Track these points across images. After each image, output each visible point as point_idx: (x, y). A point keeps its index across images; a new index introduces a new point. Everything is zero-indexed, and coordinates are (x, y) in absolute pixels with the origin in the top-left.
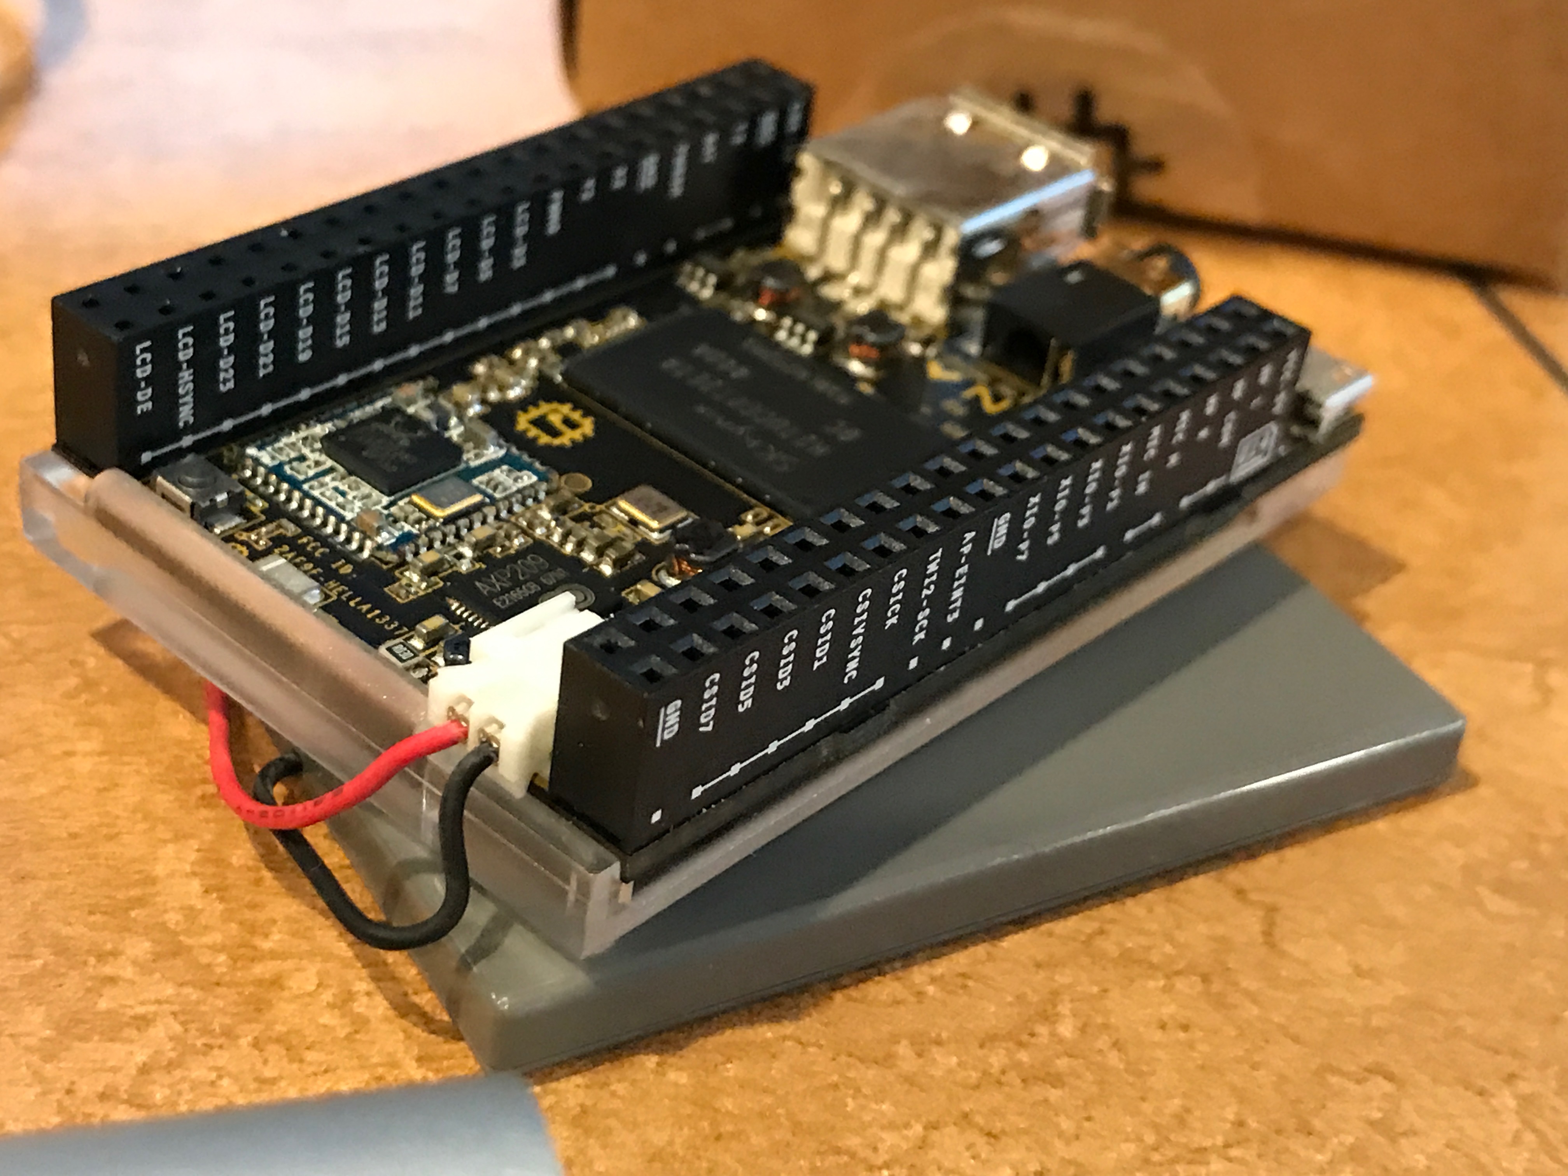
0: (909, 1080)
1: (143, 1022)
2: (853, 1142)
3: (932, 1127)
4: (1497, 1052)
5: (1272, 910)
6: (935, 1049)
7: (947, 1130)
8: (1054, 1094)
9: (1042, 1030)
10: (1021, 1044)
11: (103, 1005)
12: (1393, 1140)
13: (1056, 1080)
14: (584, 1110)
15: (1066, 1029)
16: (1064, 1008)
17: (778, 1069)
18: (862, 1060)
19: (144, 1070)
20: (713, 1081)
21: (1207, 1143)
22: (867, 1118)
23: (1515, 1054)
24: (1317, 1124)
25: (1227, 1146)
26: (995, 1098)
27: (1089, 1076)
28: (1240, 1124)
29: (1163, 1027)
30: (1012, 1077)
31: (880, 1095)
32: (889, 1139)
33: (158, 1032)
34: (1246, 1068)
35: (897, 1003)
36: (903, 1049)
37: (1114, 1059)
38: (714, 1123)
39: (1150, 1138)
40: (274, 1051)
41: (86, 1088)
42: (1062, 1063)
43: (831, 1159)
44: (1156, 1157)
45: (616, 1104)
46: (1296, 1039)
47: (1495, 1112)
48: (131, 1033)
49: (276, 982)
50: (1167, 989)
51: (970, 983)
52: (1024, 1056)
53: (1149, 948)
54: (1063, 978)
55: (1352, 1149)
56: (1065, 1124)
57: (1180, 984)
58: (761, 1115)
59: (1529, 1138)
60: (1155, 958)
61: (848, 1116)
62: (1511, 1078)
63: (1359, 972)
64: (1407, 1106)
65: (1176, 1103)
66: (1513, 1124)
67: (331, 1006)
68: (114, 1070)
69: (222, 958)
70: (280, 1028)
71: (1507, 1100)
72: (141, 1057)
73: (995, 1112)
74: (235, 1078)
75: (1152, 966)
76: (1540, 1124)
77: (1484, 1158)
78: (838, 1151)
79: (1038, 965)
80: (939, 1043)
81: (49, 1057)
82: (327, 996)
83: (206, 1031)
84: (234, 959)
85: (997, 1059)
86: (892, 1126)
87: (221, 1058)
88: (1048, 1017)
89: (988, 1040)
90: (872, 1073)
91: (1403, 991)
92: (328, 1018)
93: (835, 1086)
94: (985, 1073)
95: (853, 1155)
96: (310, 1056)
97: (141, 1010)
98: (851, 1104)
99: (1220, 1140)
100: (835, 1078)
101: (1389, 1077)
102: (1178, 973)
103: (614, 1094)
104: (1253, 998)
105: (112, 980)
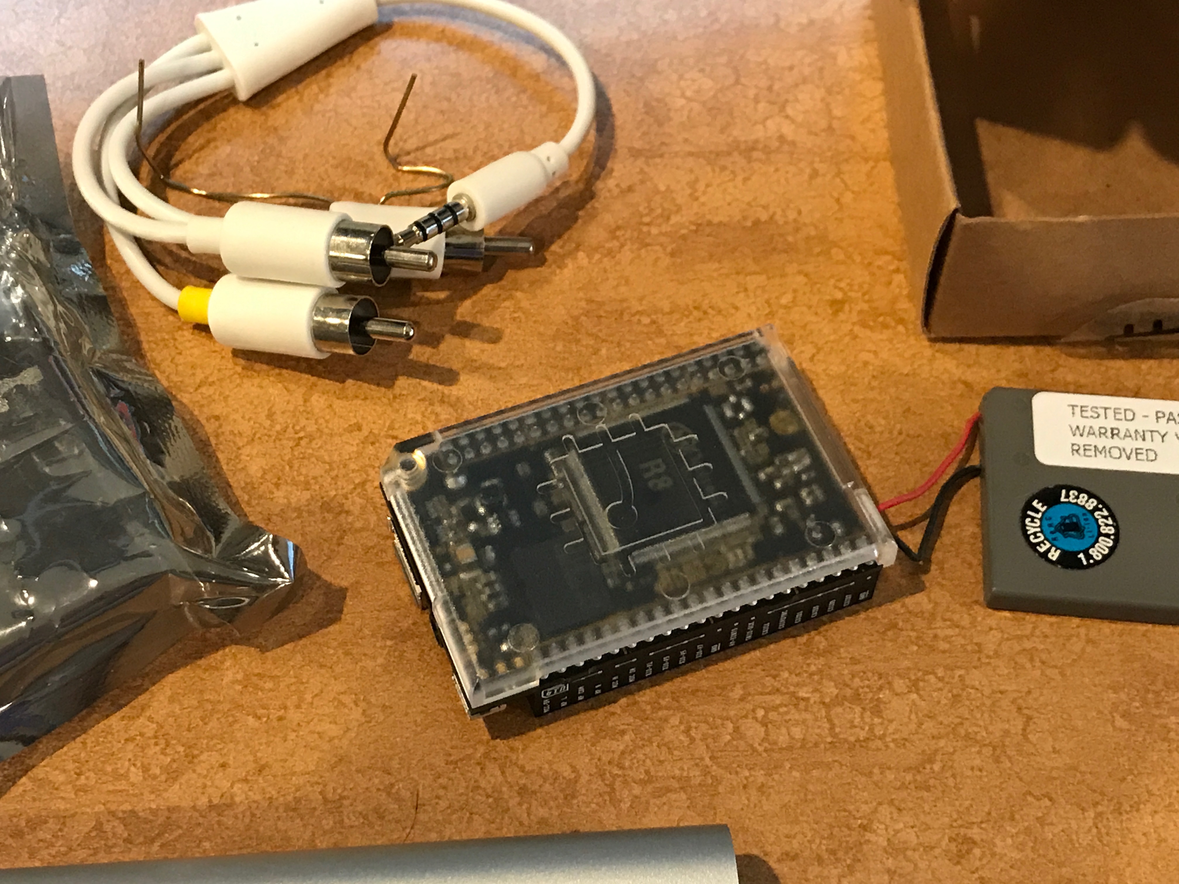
0: (876, 784)
1: (623, 733)
2: (851, 807)
3: (880, 804)
4: (1094, 791)
5: (1029, 718)
6: (888, 771)
7: (885, 806)
8: (925, 794)
9: (928, 767)
10: (919, 772)
11: (610, 724)
12: (1042, 825)
13: (928, 789)
14: (763, 785)
15: (937, 767)
16: (939, 757)
17: (831, 775)
18: (861, 774)
19: (623, 753)
20: (807, 777)
21: (975, 820)
22: (858, 797)
23: (1102, 794)
24: (1017, 817)
25: (982, 822)
26: (904, 794)
27: (940, 789)
28: (989, 814)
29: (972, 769)
30: (912, 786)
31: (865, 789)
32: (864, 807)
33: (627, 737)
34: (997, 790)
35: (878, 749)
36: (876, 771)
37: (951, 782)
38: (806, 795)
39: (955, 816)
40: (664, 749)
41: (605, 758)
42: (932, 782)
43: (843, 814)
44: (955, 824)
45: (774, 783)
46: (1021, 779)
47: (1085, 818)
48: (617, 736)
49: (666, 720)
50: (979, 752)
51: (907, 744)
52: (918, 778)
53: (976, 733)
54: (942, 743)
55: (1027, 828)
56: (927, 808)
57: (985, 750)
58: (822, 793)
59: (1094, 830)
60: (979, 737)
61: (851, 797)
62: (1096, 804)
63: (1055, 751)
64: (1053, 812)
65: (967, 803)
66: (1090, 823)
67: (683, 732)
68: (613, 752)
69: (649, 707)
70: (666, 740)
71: (1091, 814)
72: (621, 748)
73: (903, 800)
74: (651, 760)
75: (977, 742)
76: (1100, 825)
77: (1074, 837)
78: (845, 810)
79: (933, 737)
80: (889, 768)
81: (593, 745)
82: (682, 728)
83: (642, 739)
84: (653, 708)
85: (909, 777)
86: (866, 803)
87: (647, 750)
88: (931, 761)
89: (908, 769)
90: (864, 779)
91: (1068, 761)
92: (682, 737)
93: (849, 784)
94: (903, 783)
95: (850, 812)
96: (676, 753)
97: (622, 727)
98: (853, 792)
99: (979, 820)
100: (849, 780)
101: (1051, 799)
102: (985, 745)
103: (773, 779)
104: (1010, 758)
105: (613, 714)
